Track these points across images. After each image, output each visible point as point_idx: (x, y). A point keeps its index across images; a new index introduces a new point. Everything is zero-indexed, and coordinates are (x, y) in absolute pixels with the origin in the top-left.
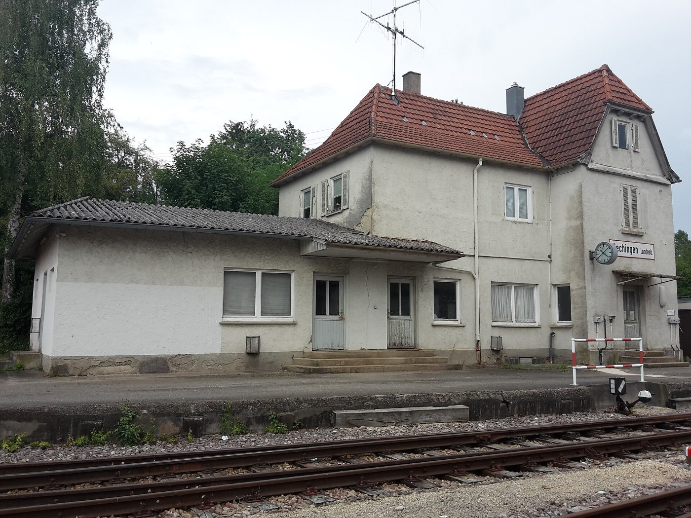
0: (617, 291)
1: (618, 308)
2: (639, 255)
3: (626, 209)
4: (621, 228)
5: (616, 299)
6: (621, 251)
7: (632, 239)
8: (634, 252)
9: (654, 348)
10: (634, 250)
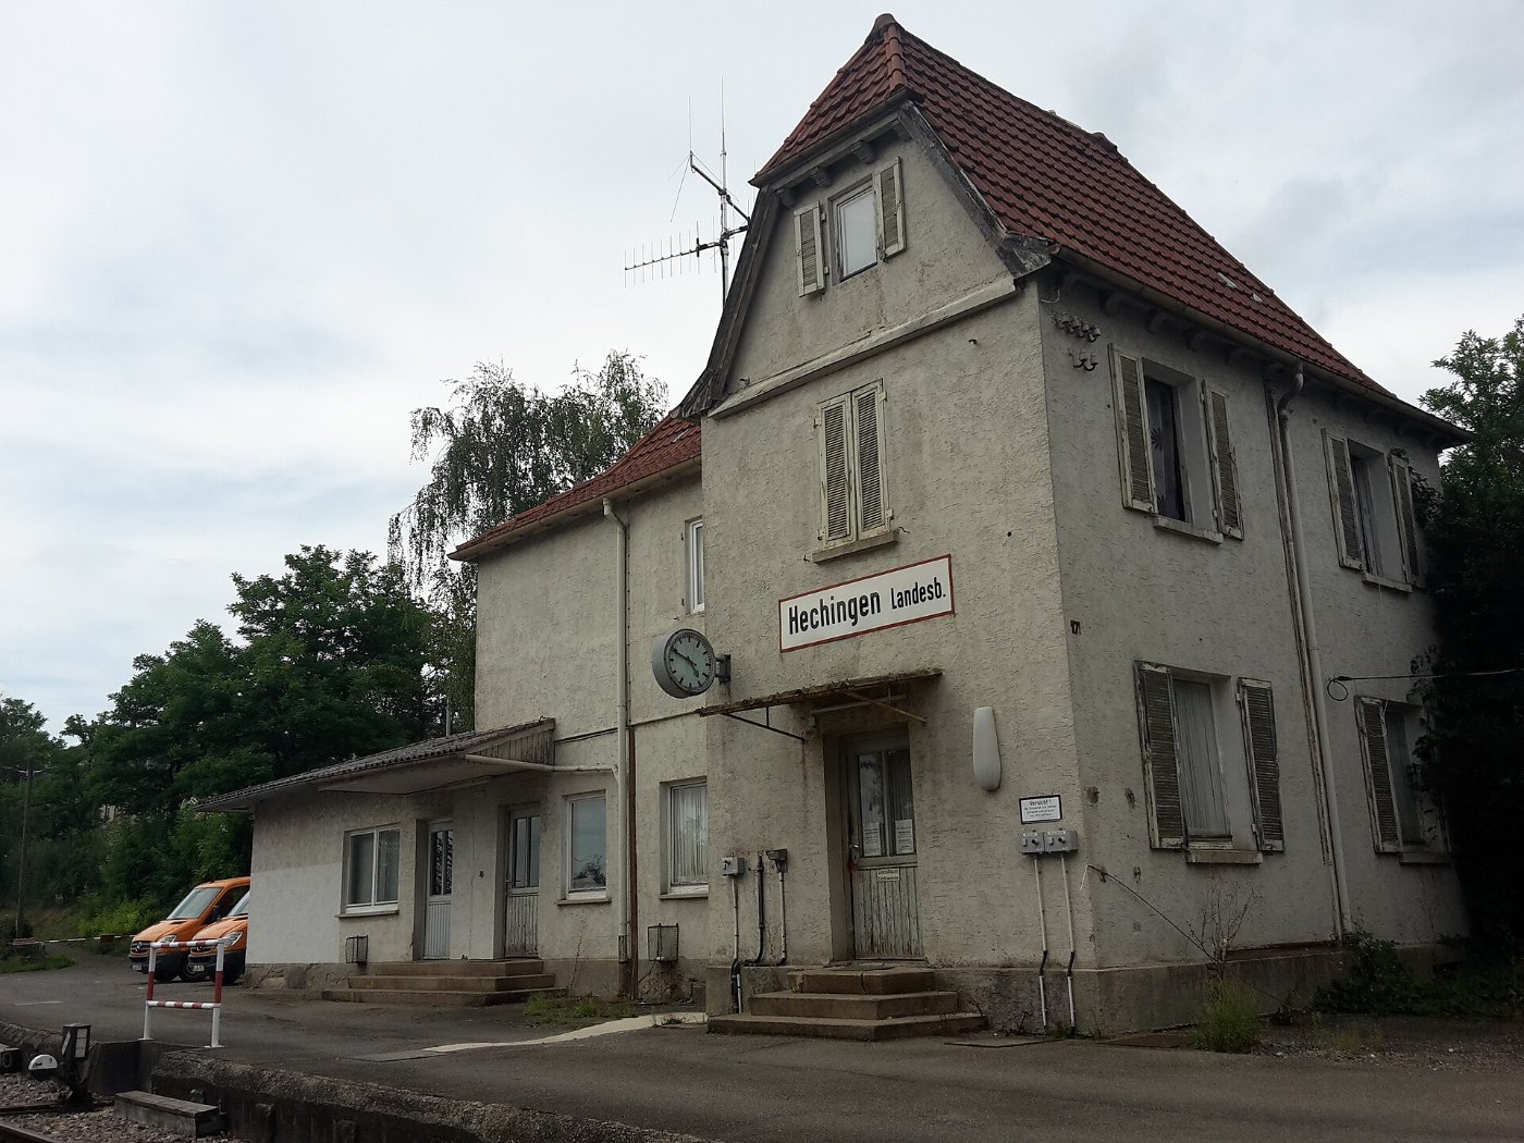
0: (804, 762)
1: (806, 821)
2: (887, 615)
3: (836, 478)
4: (817, 547)
5: (799, 791)
6: (814, 627)
7: (857, 568)
8: (864, 614)
9: (957, 960)
10: (867, 604)
